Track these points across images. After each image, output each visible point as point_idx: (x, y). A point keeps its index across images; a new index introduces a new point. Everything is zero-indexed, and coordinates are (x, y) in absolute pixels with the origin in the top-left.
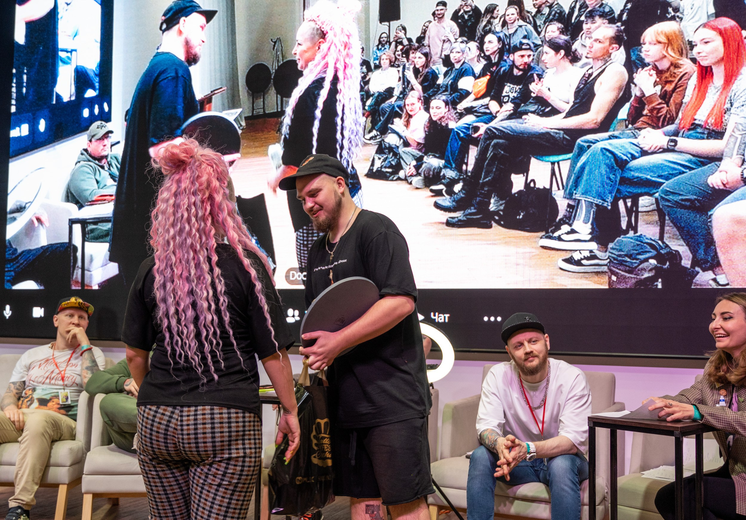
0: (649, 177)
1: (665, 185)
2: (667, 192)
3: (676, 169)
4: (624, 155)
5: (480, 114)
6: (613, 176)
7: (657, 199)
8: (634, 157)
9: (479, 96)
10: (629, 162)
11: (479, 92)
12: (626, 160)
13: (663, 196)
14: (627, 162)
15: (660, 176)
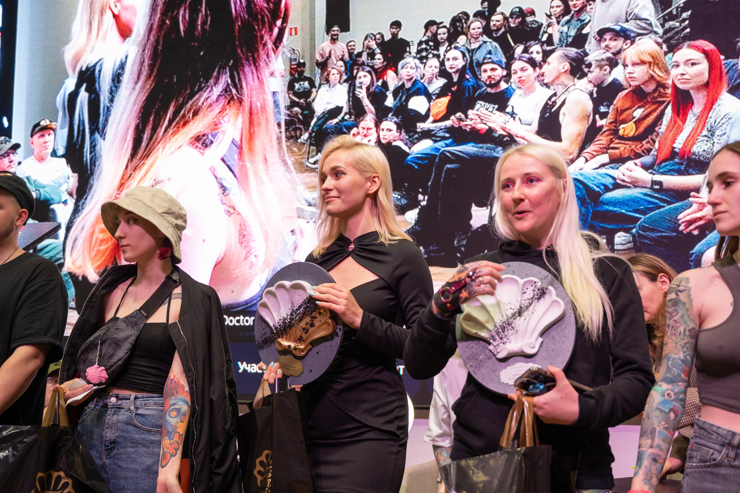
0: (624, 211)
1: (642, 220)
2: (644, 229)
3: (653, 203)
4: (597, 186)
5: (439, 139)
6: (585, 209)
7: (633, 236)
8: (607, 189)
9: (438, 118)
10: (602, 195)
11: (437, 114)
12: (598, 192)
13: (641, 232)
14: (599, 195)
15: (636, 211)
